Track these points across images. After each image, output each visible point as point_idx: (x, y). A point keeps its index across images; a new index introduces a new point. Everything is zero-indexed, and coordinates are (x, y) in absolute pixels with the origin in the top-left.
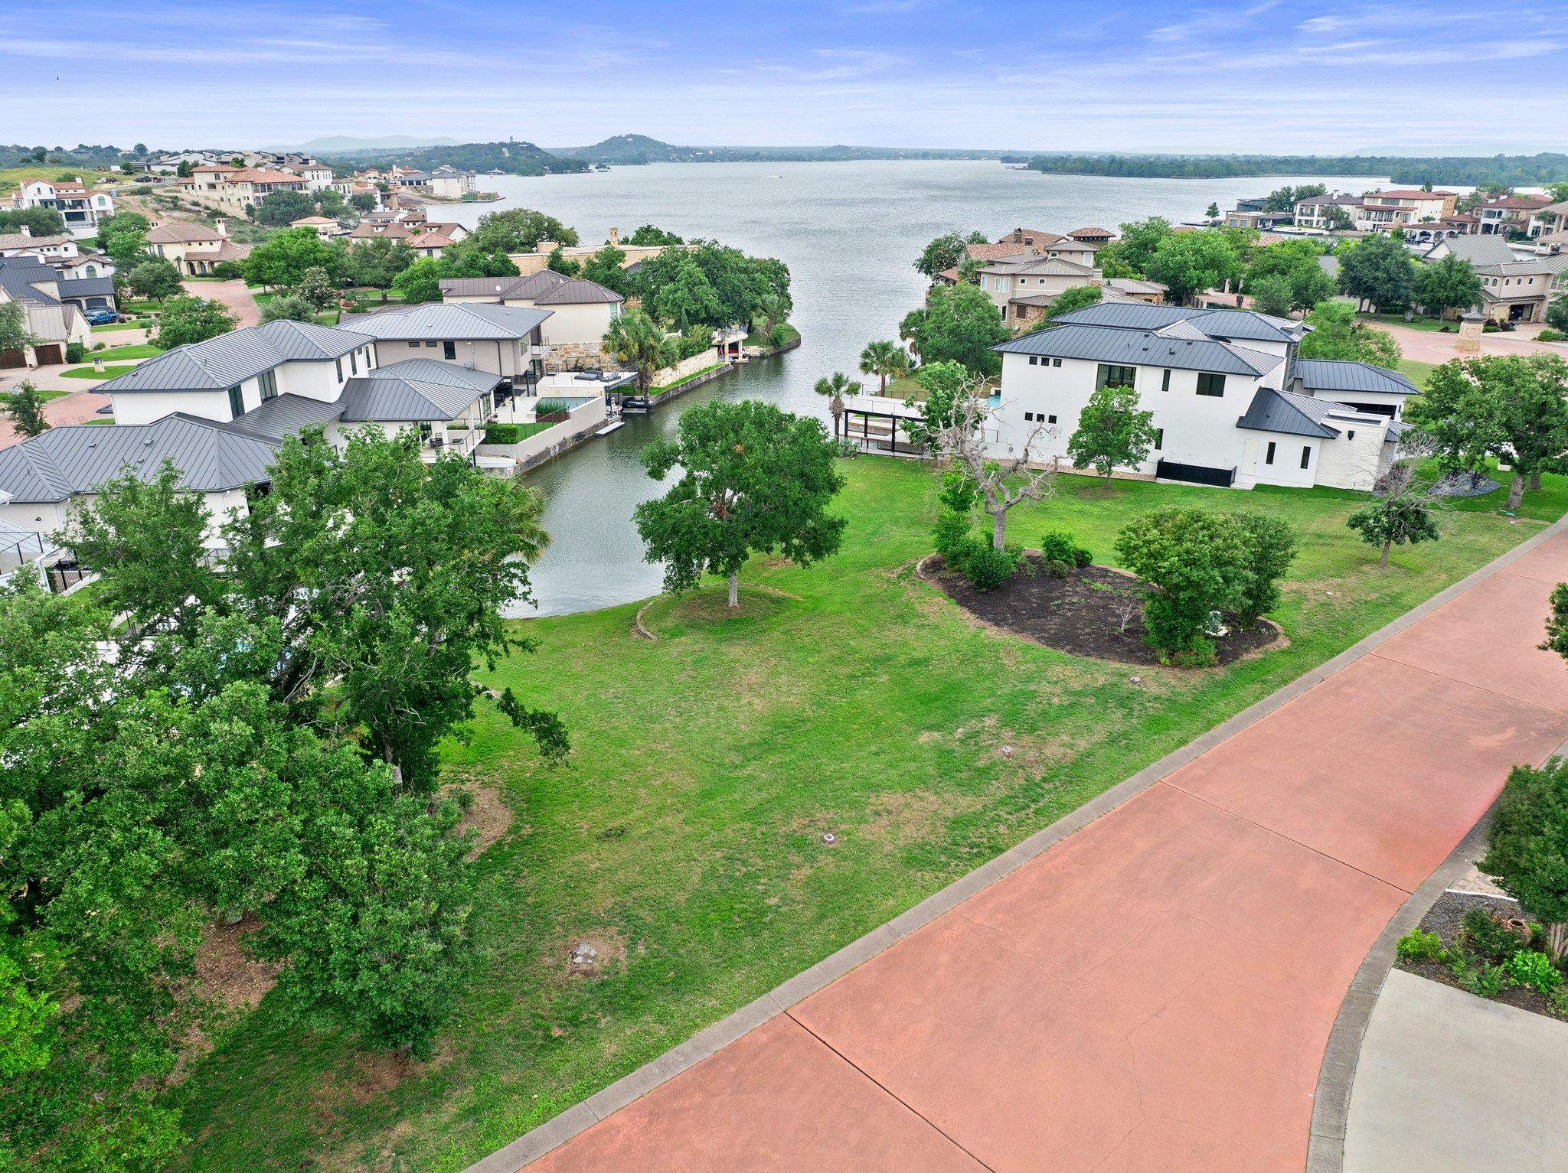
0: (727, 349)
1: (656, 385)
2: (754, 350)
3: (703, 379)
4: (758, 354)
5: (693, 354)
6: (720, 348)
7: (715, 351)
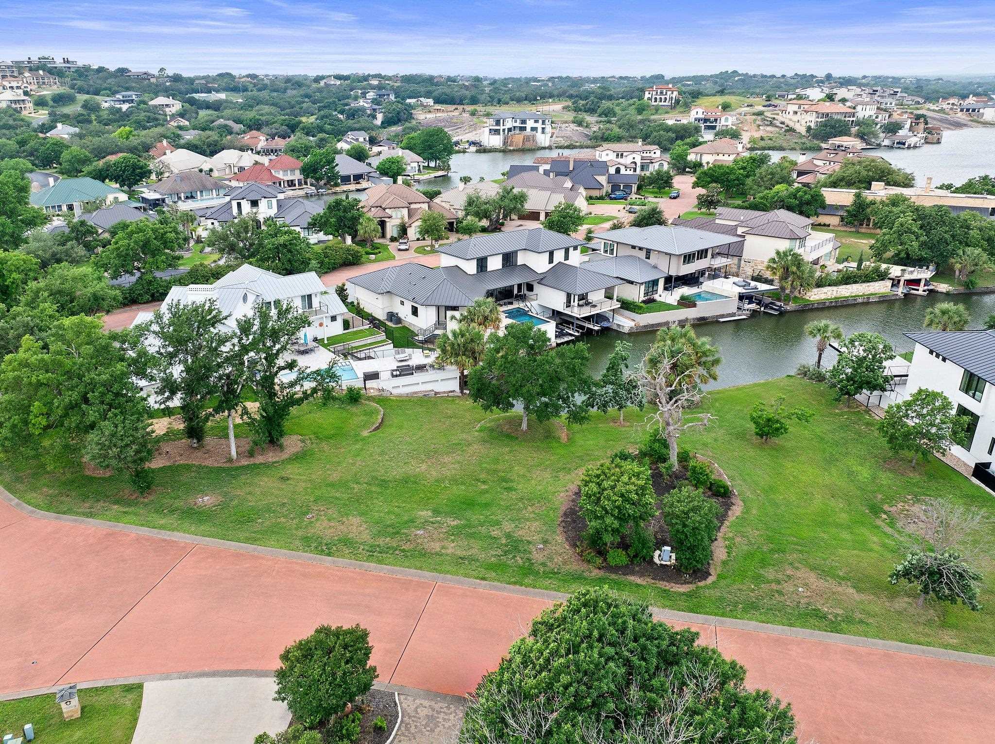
0: (902, 283)
1: (808, 298)
2: (943, 287)
3: (860, 301)
4: (944, 291)
5: (855, 282)
6: (896, 283)
7: (889, 283)
